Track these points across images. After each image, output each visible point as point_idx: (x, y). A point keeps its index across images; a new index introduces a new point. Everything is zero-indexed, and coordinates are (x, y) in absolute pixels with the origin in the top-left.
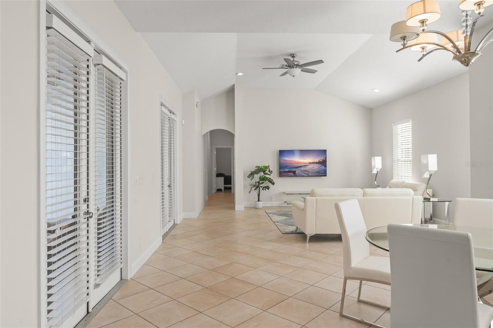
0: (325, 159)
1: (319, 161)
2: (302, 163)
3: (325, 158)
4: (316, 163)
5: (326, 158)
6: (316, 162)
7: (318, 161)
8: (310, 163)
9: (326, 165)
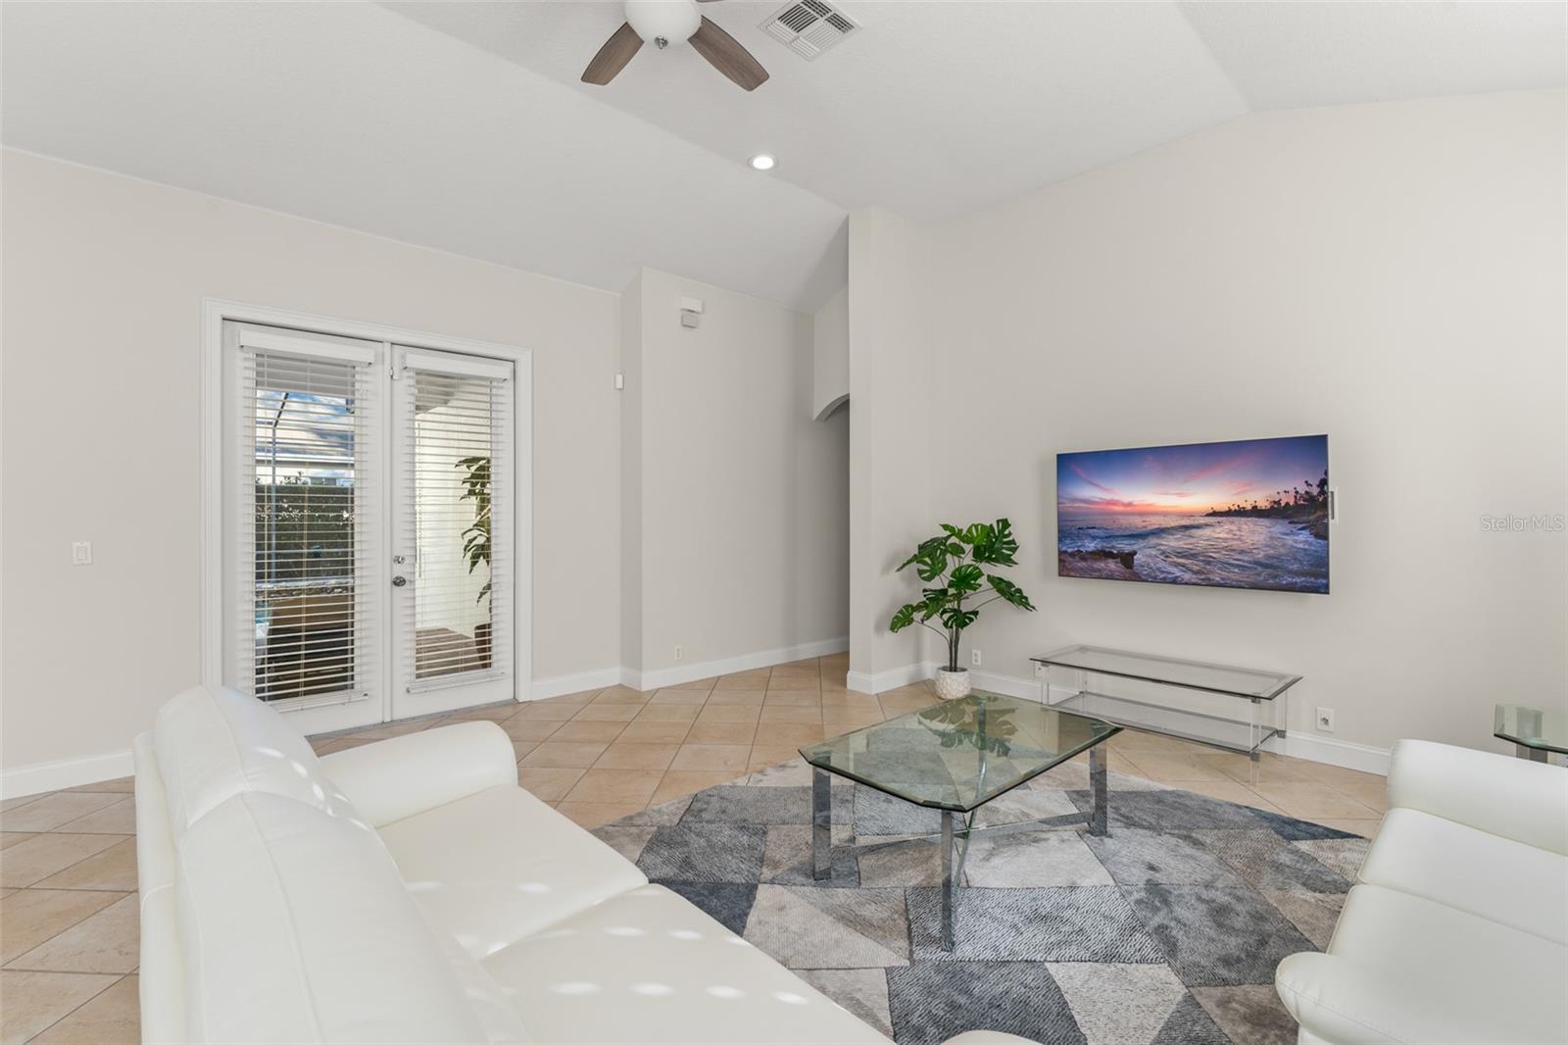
0: (1315, 491)
1: (1278, 503)
2: (1165, 514)
3: (1315, 482)
4: (1256, 512)
5: (1323, 483)
6: (1255, 507)
7: (1263, 504)
8: (1214, 514)
9: (1326, 526)
